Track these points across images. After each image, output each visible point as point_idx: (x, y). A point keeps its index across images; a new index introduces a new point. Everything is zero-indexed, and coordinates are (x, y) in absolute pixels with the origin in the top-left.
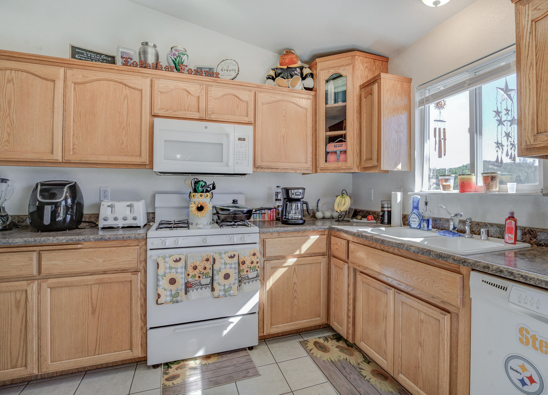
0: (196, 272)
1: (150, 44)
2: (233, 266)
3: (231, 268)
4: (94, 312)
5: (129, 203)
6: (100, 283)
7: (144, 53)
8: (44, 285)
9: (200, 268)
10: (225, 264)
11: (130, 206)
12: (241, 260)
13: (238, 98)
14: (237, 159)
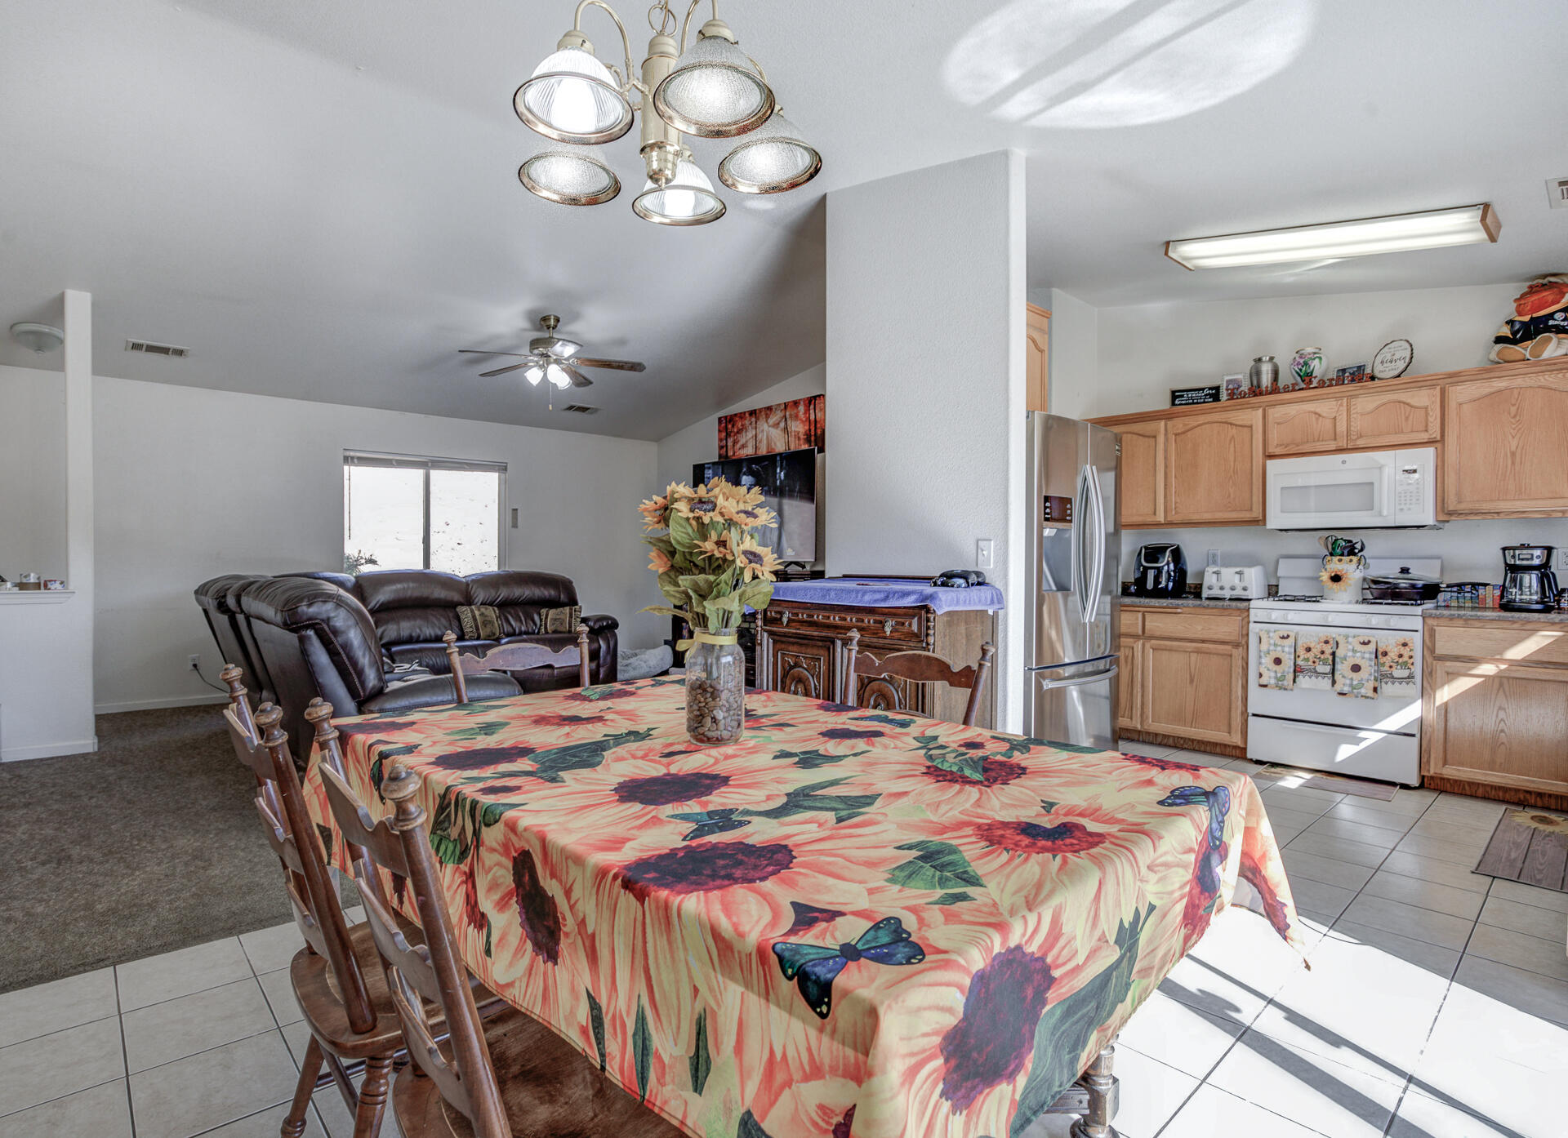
0: (1310, 655)
1: (1264, 359)
2: (1367, 656)
3: (1363, 658)
4: (1192, 681)
5: (1238, 570)
6: (1198, 651)
7: (1256, 373)
8: (1148, 645)
9: (1316, 651)
10: (1354, 651)
11: (1240, 573)
12: (1380, 650)
13: (1408, 404)
14: (1400, 504)
